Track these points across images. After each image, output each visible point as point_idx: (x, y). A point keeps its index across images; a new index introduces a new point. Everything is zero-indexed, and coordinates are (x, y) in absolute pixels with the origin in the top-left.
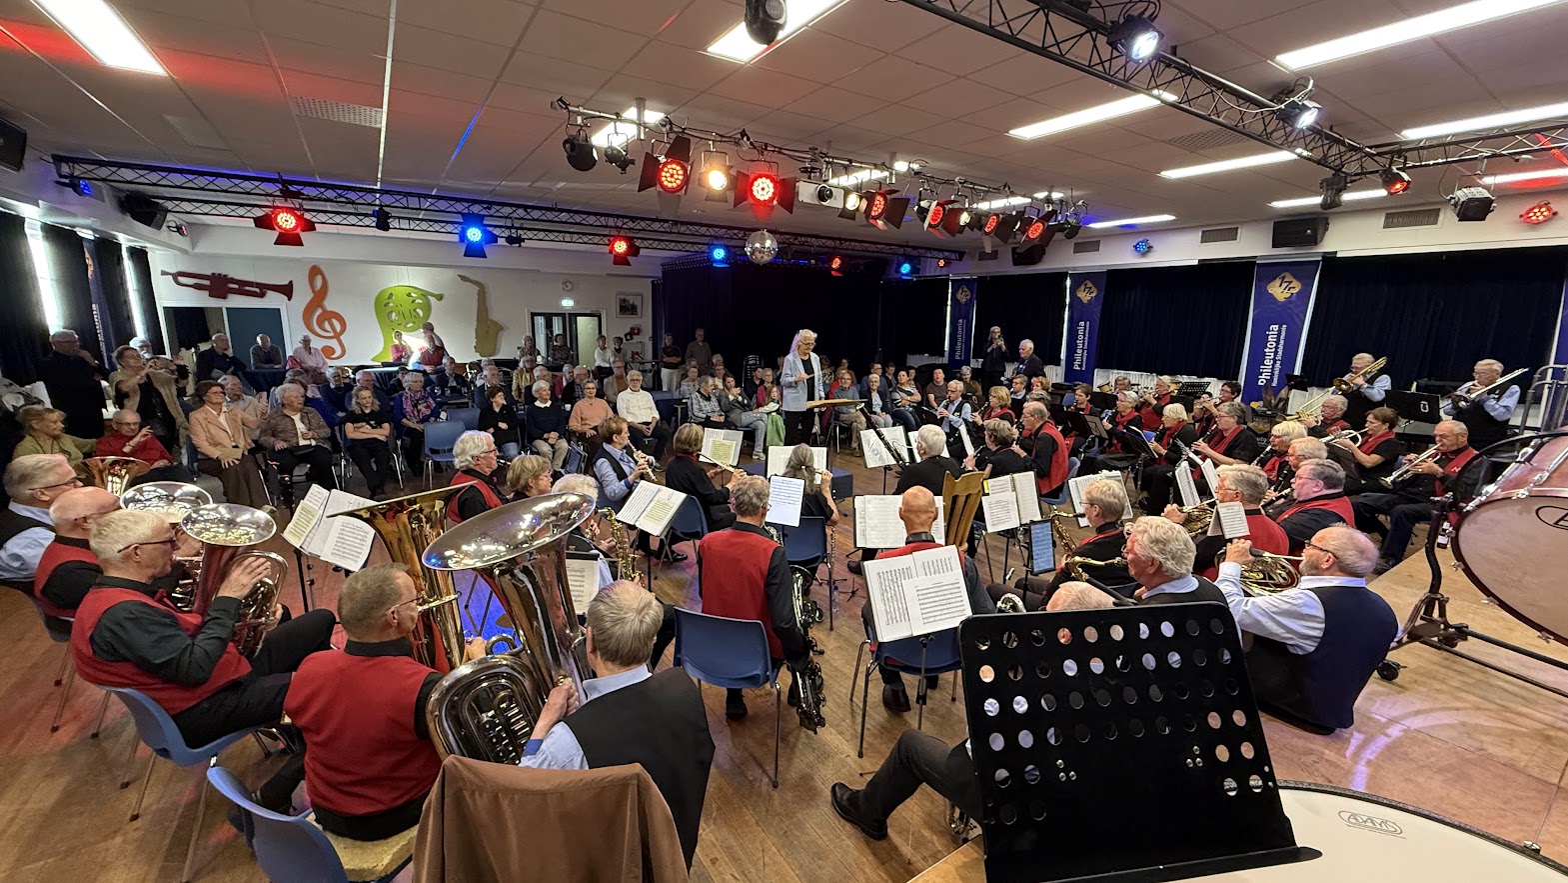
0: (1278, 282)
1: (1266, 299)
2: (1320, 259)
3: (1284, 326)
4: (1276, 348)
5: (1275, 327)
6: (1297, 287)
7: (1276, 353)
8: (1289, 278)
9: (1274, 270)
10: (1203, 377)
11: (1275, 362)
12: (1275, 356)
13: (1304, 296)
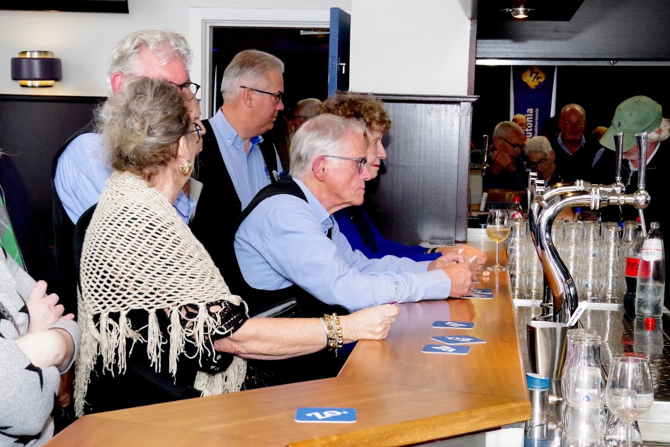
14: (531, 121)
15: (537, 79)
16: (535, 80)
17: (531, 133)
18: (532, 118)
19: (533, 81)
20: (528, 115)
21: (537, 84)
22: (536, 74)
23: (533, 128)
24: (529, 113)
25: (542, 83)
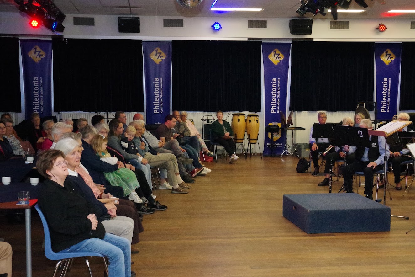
0: (273, 54)
1: (268, 63)
2: (290, 42)
3: (279, 79)
4: (277, 91)
5: (274, 79)
6: (282, 57)
7: (277, 94)
8: (278, 52)
9: (271, 46)
10: (241, 111)
11: (277, 100)
12: (277, 96)
13: (286, 62)
14: (386, 86)
15: (390, 59)
16: (389, 59)
17: (386, 94)
18: (386, 84)
19: (387, 60)
20: (384, 82)
21: (390, 61)
22: (389, 55)
23: (387, 91)
24: (385, 81)
25: (393, 61)
